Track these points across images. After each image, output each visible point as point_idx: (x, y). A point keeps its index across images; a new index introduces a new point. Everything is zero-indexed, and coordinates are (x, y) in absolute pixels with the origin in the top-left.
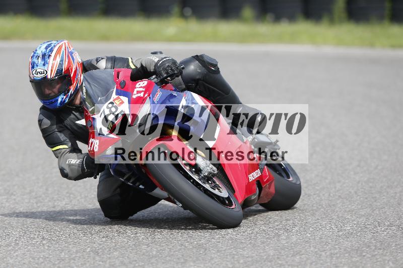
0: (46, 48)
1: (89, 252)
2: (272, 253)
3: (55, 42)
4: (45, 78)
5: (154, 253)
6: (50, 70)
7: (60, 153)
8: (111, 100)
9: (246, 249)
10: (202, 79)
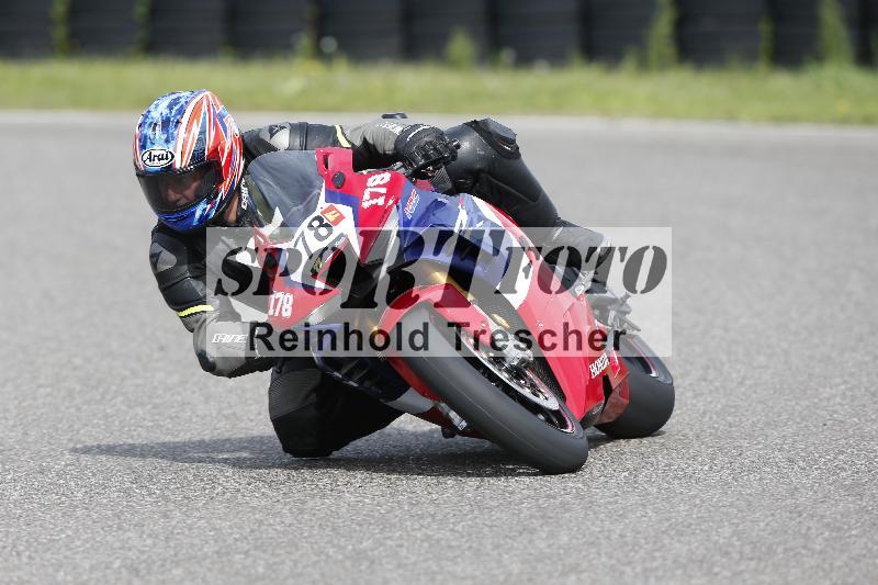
0: (170, 107)
1: (119, 568)
2: (516, 568)
3: (188, 94)
4: (170, 168)
5: (261, 570)
6: (179, 151)
7: (197, 321)
8: (317, 213)
9: (459, 560)
10: (487, 169)
